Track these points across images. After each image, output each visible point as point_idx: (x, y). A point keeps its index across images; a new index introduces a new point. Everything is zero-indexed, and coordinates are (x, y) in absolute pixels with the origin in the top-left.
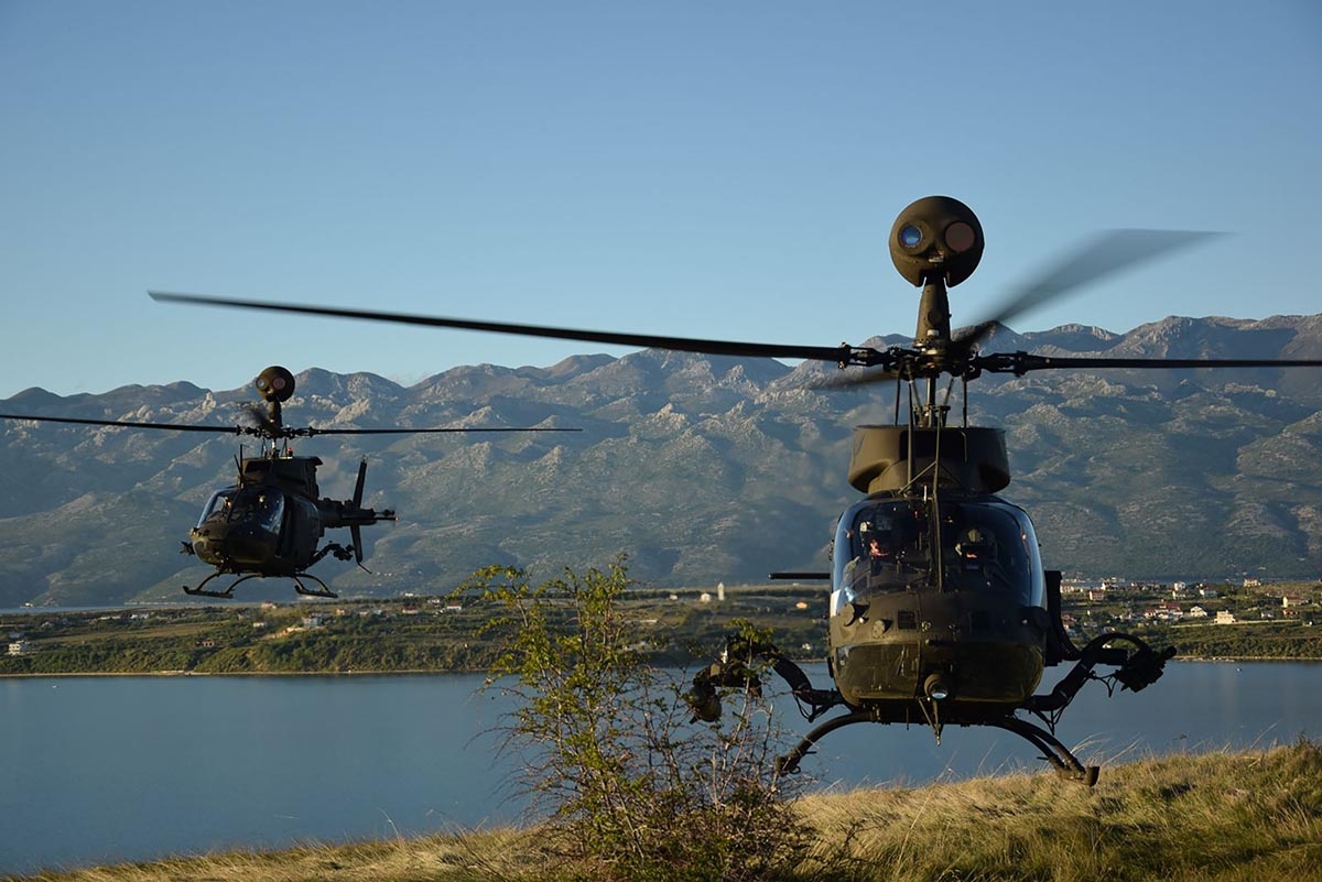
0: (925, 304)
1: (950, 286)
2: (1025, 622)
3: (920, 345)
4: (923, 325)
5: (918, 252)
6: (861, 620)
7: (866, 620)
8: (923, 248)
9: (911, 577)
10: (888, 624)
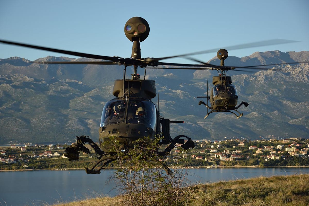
0: (134, 46)
1: (141, 41)
2: (146, 131)
3: (133, 57)
4: (133, 52)
5: (130, 32)
6: (104, 131)
7: (105, 131)
8: (132, 31)
9: (119, 120)
10: (110, 132)
